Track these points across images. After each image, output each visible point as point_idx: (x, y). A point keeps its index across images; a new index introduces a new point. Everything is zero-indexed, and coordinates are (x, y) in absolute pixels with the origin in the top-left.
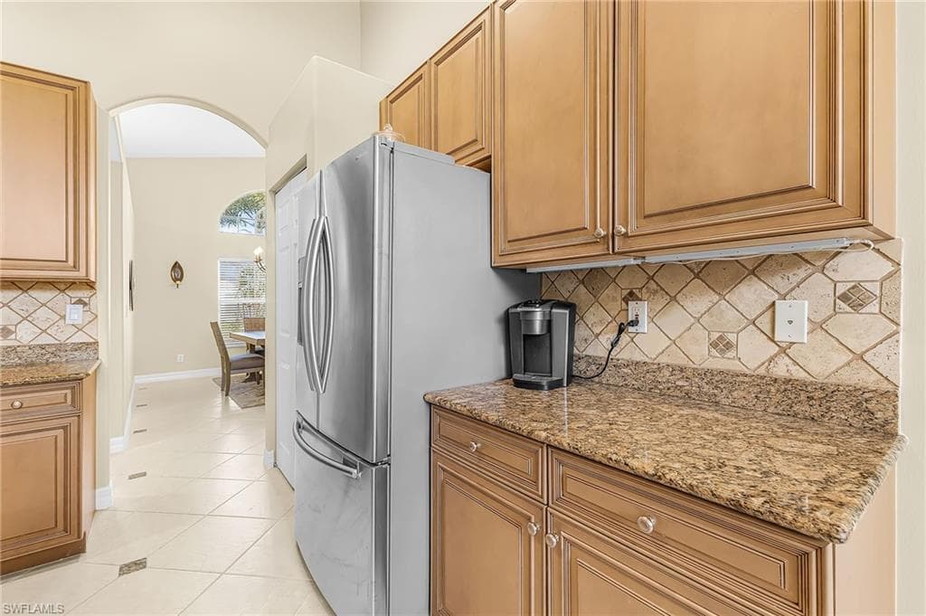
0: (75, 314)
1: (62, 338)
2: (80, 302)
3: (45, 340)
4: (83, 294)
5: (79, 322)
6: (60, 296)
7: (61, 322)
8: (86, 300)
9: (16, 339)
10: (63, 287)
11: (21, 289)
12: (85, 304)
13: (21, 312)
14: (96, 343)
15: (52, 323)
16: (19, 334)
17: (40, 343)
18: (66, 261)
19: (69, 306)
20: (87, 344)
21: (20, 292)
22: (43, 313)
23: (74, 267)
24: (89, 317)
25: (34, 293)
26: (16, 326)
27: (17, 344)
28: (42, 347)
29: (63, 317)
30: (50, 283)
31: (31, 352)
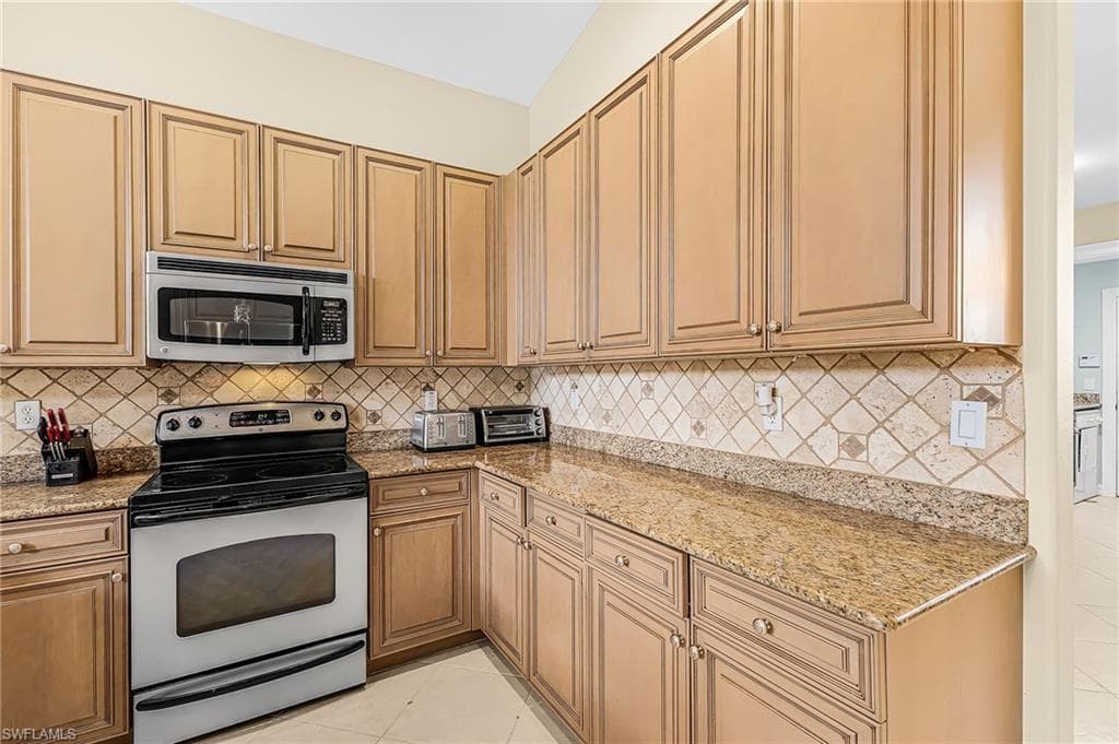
0: (972, 422)
1: (945, 474)
2: (982, 395)
3: (911, 473)
4: (989, 376)
5: (979, 443)
6: (940, 382)
7: (942, 439)
8: (995, 391)
9: (867, 461)
10: (945, 360)
11: (876, 367)
12: (992, 401)
13: (875, 412)
14: (1022, 503)
15: (924, 439)
16: (874, 452)
17: (903, 477)
18: (907, 301)
19: (957, 405)
20: (998, 501)
21: (874, 372)
22: (909, 415)
23: (923, 313)
24: (1002, 434)
25: (896, 375)
26: (868, 436)
27: (868, 471)
28: (907, 487)
29: (946, 428)
30: (922, 352)
31: (887, 492)
